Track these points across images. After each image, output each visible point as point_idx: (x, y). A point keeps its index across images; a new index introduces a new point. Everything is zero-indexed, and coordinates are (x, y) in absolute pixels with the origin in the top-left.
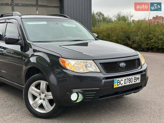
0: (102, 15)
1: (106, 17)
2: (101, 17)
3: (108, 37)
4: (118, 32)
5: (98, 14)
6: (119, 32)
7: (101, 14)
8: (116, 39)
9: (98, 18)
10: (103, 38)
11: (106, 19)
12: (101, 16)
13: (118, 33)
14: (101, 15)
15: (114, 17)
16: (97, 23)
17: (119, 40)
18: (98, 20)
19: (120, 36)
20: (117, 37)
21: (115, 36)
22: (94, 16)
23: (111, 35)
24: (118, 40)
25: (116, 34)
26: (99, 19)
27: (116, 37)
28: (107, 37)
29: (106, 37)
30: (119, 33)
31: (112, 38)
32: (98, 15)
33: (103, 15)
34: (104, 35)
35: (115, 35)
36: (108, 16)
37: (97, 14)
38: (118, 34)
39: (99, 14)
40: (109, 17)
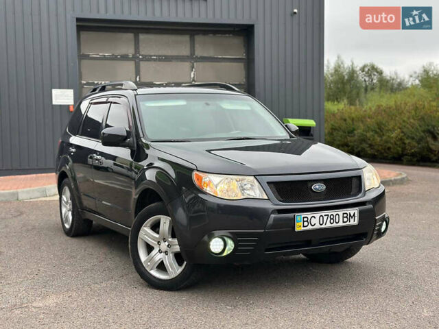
0: (377, 72)
1: (388, 78)
2: (375, 77)
3: (378, 130)
4: (405, 119)
5: (366, 69)
6: (409, 118)
7: (374, 68)
8: (399, 137)
9: (365, 81)
10: (365, 133)
11: (388, 81)
12: (374, 75)
13: (404, 121)
14: (375, 73)
15: (411, 76)
16: (362, 95)
17: (407, 138)
18: (367, 86)
19: (410, 128)
20: (403, 132)
21: (396, 128)
22: (355, 75)
23: (385, 126)
24: (405, 138)
25: (400, 124)
26: (367, 83)
27: (399, 130)
28: (376, 132)
29: (372, 131)
30: (408, 121)
31: (387, 134)
32: (367, 73)
33: (381, 73)
34: (368, 127)
35: (398, 125)
36: (396, 74)
37: (363, 70)
38: (404, 124)
39: (369, 70)
40: (397, 78)
